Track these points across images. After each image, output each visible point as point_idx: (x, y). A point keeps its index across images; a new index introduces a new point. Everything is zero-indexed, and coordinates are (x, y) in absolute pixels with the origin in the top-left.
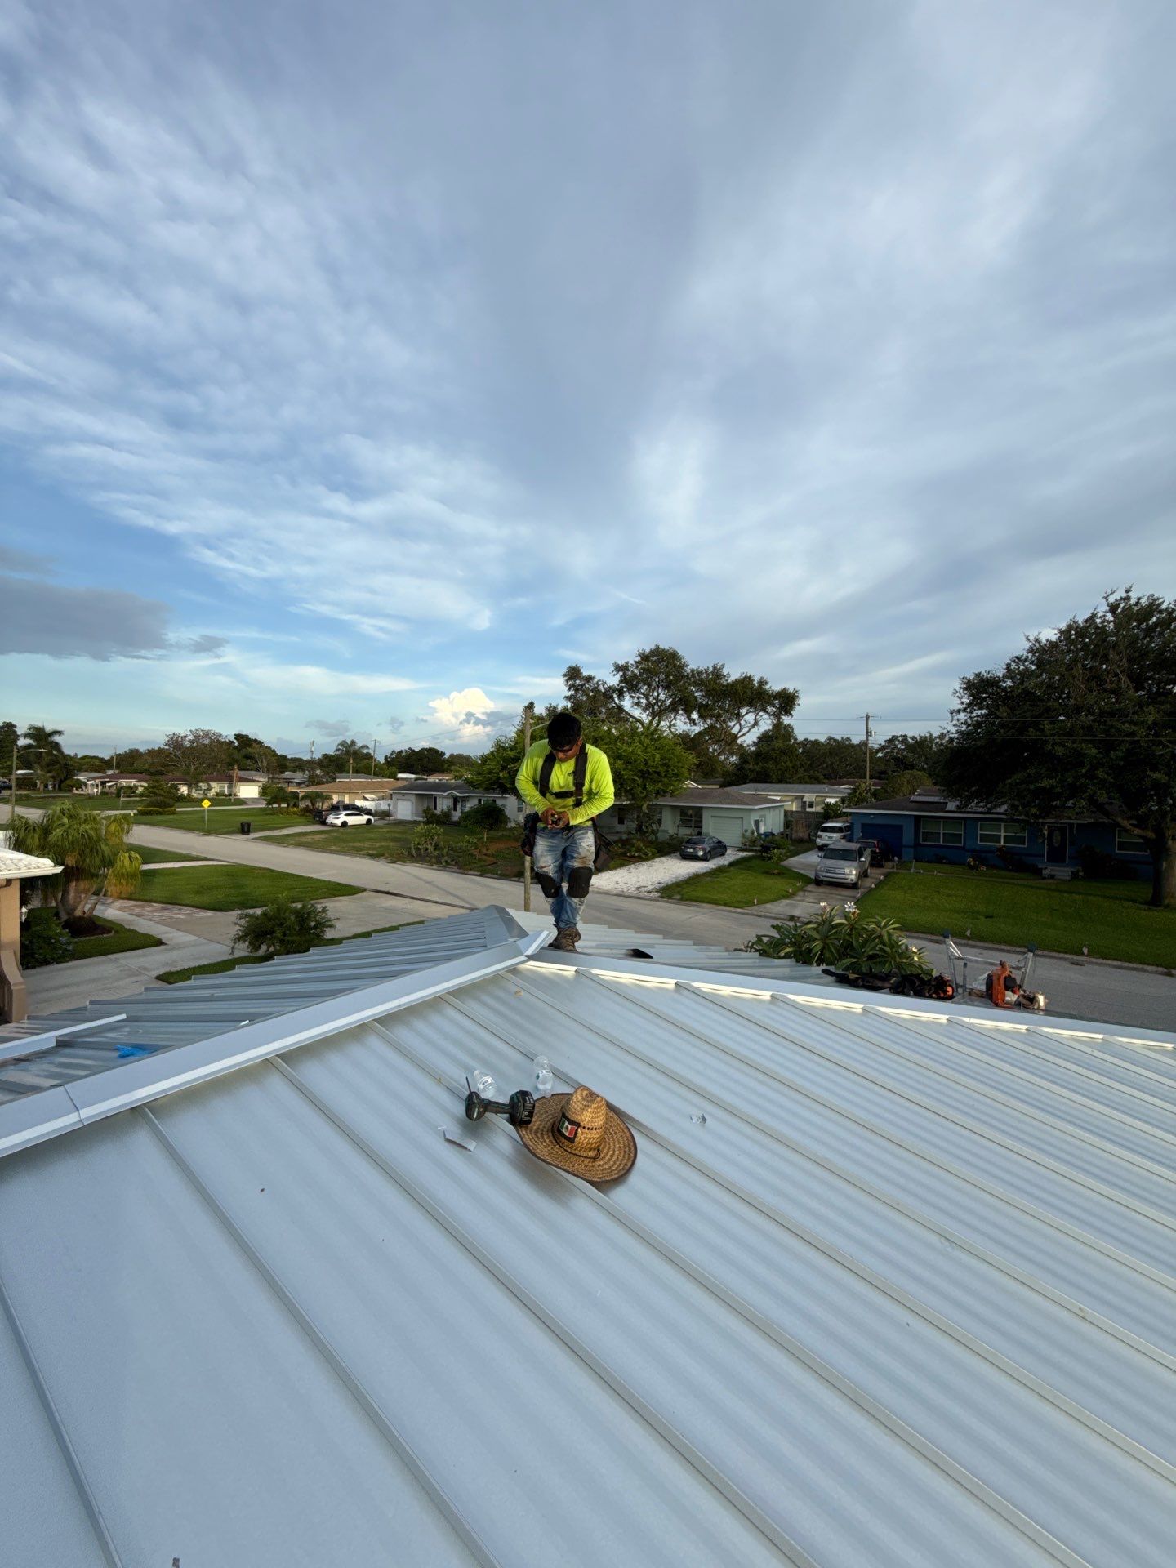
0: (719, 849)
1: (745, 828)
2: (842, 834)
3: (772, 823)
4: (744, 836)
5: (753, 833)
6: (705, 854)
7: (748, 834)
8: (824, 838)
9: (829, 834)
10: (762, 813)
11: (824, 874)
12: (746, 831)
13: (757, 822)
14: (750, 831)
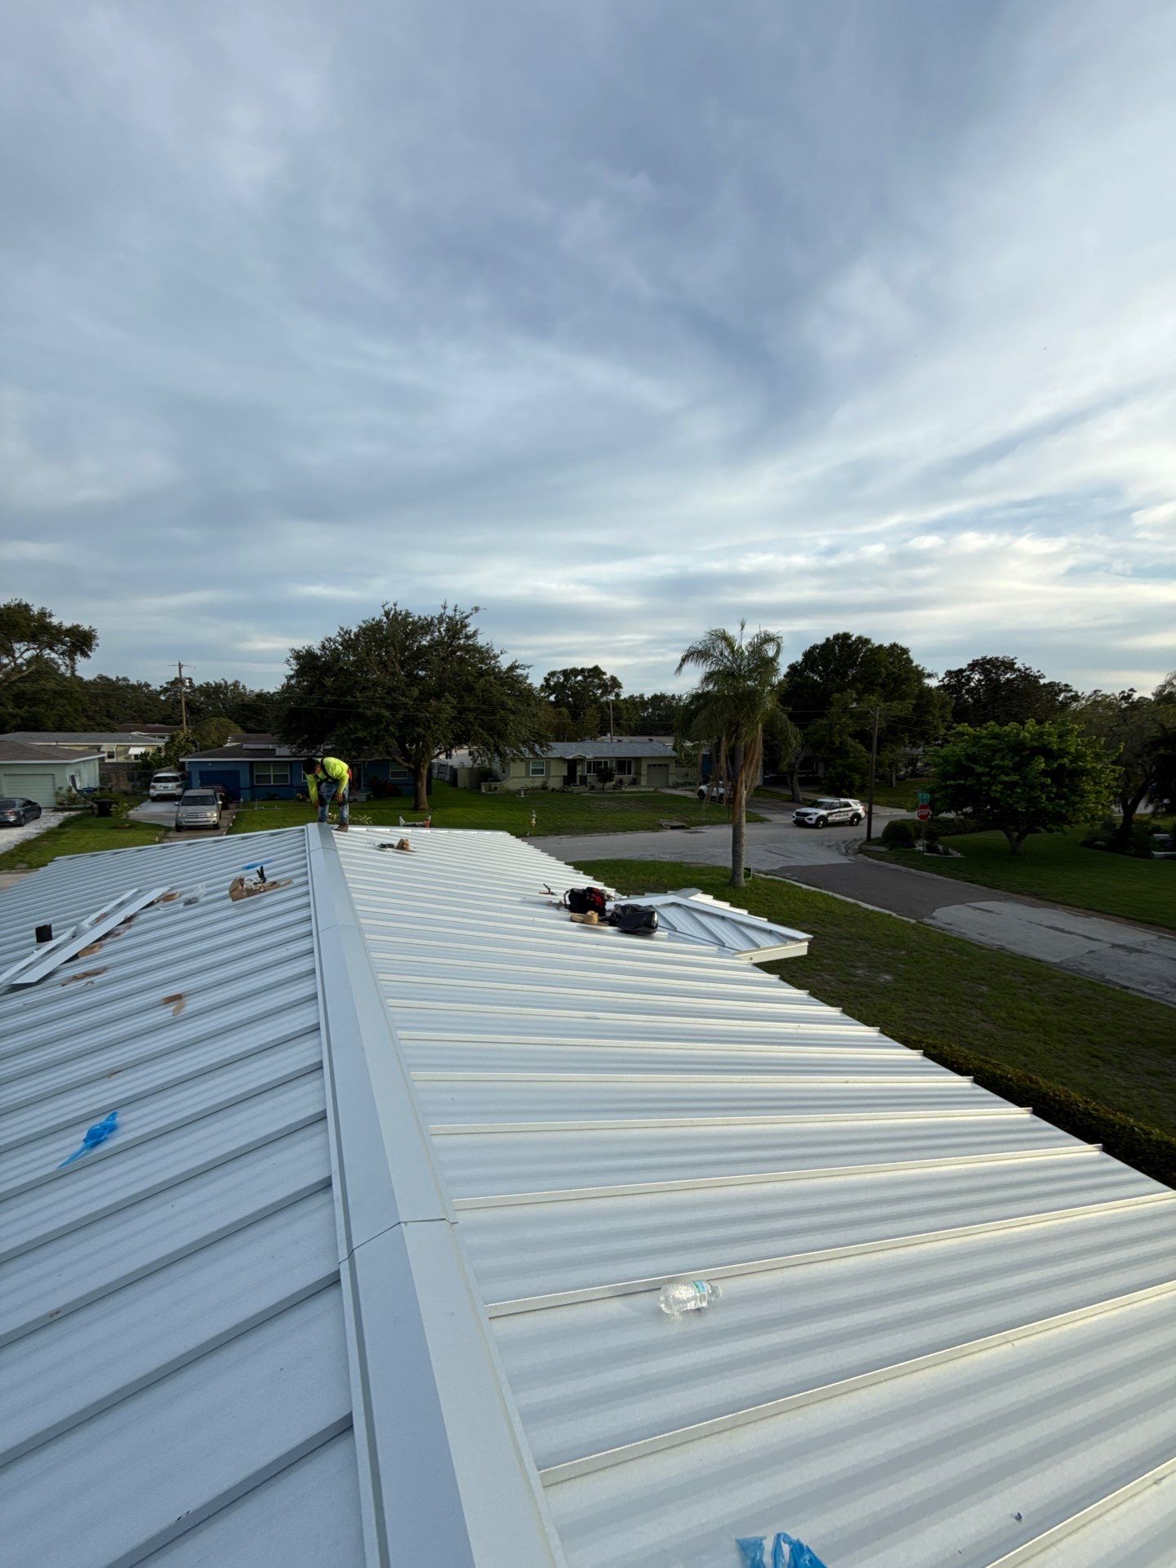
0: (31, 811)
1: (58, 785)
2: (179, 783)
3: (88, 777)
4: (57, 794)
5: (70, 790)
6: (19, 819)
7: (64, 792)
8: (159, 789)
9: (163, 784)
10: (76, 767)
11: (186, 820)
12: (60, 788)
13: (73, 777)
14: (66, 788)
